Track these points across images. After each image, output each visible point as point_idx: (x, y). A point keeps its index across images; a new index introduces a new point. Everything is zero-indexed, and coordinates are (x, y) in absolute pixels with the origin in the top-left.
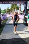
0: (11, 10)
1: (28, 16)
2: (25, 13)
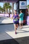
0: (3, 9)
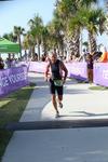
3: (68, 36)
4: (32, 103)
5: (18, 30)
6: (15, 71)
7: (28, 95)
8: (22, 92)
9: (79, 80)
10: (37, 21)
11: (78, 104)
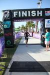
1: (46, 35)
2: (43, 32)
3: (28, 28)
4: (21, 40)
5: (20, 27)
6: (19, 34)
7: (21, 39)
8: (20, 38)
9: (31, 36)
10: (23, 25)
11: (29, 42)
